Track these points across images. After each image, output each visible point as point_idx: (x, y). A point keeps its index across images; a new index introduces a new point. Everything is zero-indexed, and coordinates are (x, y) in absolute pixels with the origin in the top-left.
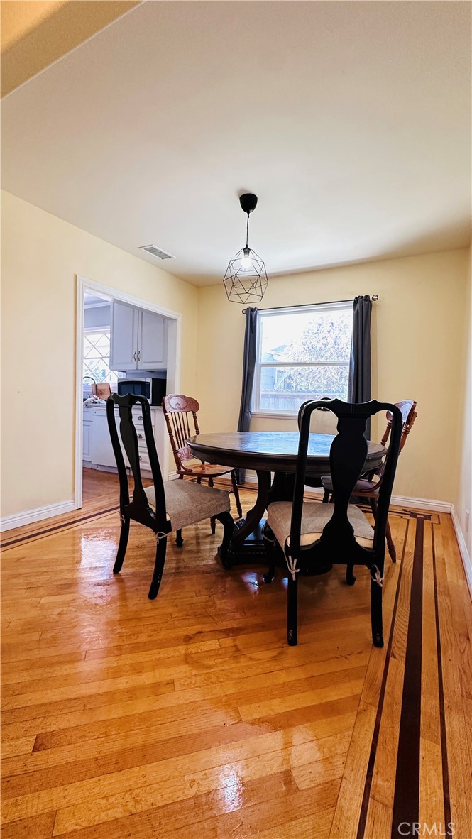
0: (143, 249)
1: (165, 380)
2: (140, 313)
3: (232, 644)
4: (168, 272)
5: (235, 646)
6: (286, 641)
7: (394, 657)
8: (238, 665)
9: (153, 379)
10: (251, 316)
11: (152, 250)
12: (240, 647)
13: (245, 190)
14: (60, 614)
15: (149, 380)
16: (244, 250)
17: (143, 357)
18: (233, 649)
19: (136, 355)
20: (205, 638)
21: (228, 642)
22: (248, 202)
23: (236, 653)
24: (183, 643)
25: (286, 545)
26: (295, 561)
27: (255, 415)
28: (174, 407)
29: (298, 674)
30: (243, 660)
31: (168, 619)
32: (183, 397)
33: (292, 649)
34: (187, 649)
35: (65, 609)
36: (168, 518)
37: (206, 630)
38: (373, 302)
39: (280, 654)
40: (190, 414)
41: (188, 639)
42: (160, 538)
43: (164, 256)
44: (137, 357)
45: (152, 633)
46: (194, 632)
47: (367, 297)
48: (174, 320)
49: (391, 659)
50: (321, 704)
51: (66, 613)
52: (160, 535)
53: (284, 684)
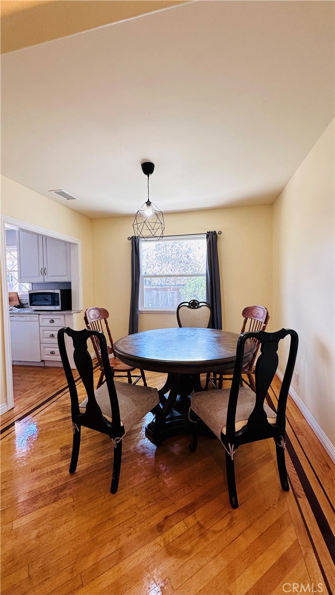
0: (53, 192)
1: (70, 290)
2: (44, 240)
3: (195, 522)
4: (70, 208)
5: (198, 523)
6: (229, 505)
7: (300, 497)
8: (209, 542)
9: (61, 290)
10: (135, 243)
11: (61, 193)
12: (202, 523)
13: (147, 160)
14: (38, 537)
15: (58, 291)
16: (146, 203)
17: (50, 272)
18: (197, 528)
19: (42, 271)
20: (173, 523)
21: (191, 520)
22: (148, 168)
23: (202, 530)
24: (159, 533)
25: (222, 433)
26: (233, 446)
27: (142, 312)
28: (92, 318)
29: (252, 536)
30: (209, 535)
31: (136, 511)
32: (97, 309)
33: (237, 512)
34: (164, 539)
35: (41, 529)
36: (122, 425)
37: (171, 513)
38: (218, 235)
39: (232, 519)
40: (103, 321)
41: (160, 528)
42: (118, 442)
43: (69, 198)
44: (44, 272)
45: (129, 532)
46: (161, 519)
47: (215, 232)
48: (75, 244)
49: (298, 499)
50: (279, 559)
51: (44, 534)
52: (117, 440)
53: (247, 549)
